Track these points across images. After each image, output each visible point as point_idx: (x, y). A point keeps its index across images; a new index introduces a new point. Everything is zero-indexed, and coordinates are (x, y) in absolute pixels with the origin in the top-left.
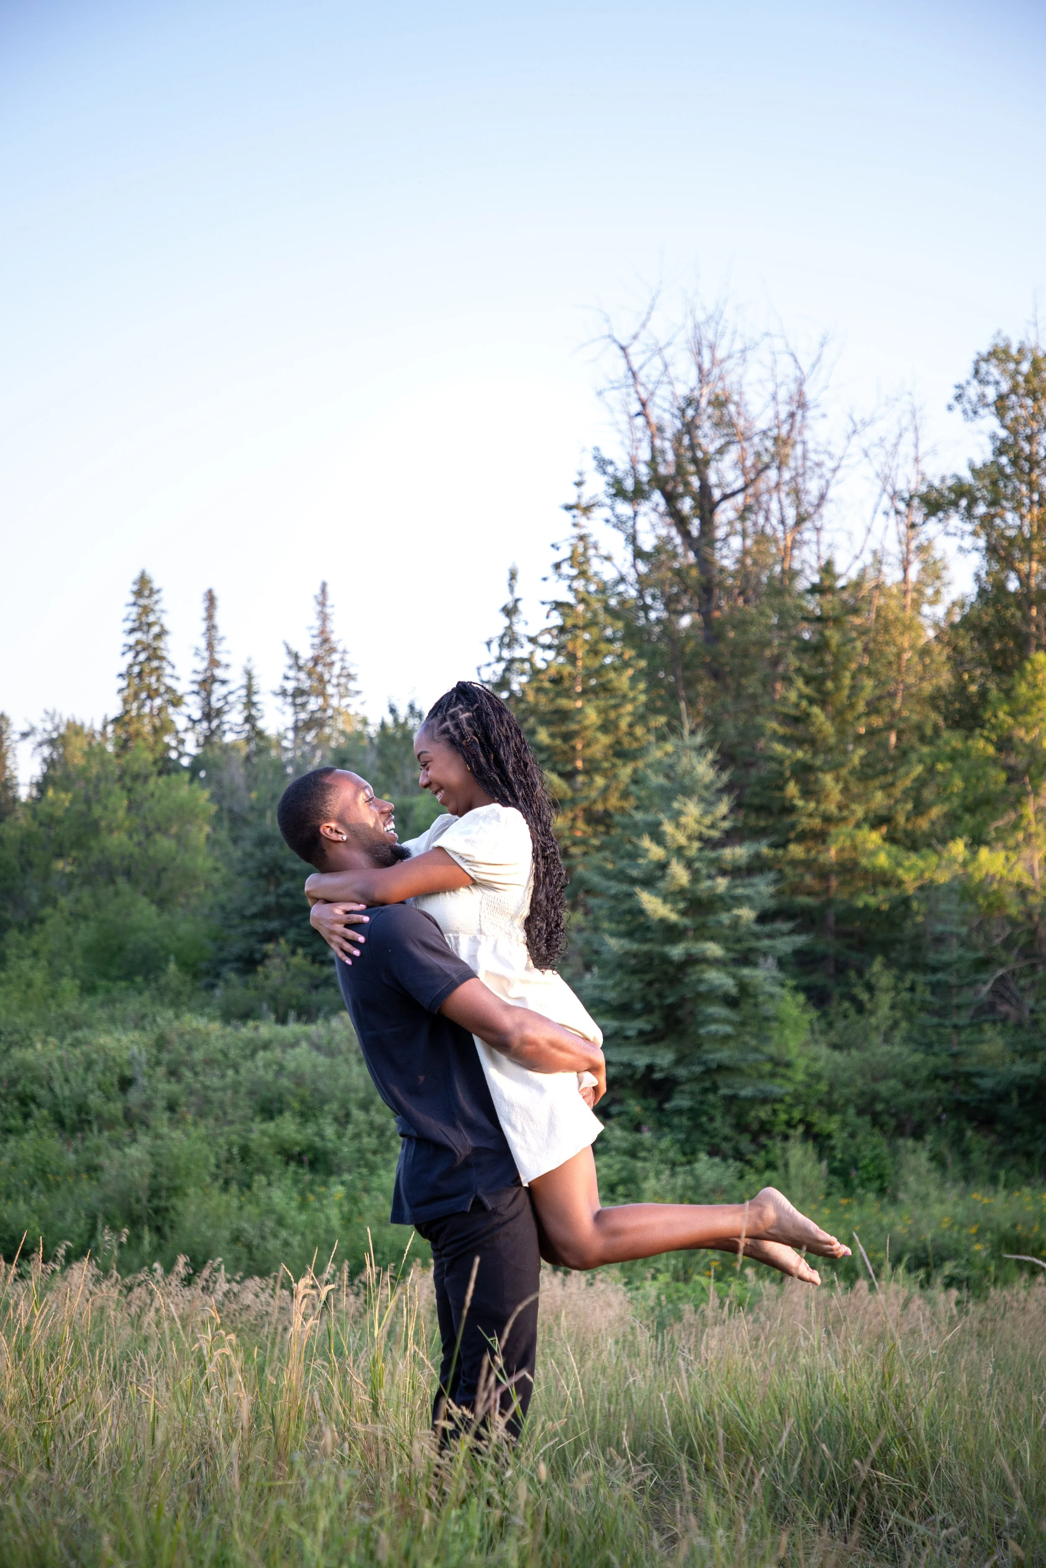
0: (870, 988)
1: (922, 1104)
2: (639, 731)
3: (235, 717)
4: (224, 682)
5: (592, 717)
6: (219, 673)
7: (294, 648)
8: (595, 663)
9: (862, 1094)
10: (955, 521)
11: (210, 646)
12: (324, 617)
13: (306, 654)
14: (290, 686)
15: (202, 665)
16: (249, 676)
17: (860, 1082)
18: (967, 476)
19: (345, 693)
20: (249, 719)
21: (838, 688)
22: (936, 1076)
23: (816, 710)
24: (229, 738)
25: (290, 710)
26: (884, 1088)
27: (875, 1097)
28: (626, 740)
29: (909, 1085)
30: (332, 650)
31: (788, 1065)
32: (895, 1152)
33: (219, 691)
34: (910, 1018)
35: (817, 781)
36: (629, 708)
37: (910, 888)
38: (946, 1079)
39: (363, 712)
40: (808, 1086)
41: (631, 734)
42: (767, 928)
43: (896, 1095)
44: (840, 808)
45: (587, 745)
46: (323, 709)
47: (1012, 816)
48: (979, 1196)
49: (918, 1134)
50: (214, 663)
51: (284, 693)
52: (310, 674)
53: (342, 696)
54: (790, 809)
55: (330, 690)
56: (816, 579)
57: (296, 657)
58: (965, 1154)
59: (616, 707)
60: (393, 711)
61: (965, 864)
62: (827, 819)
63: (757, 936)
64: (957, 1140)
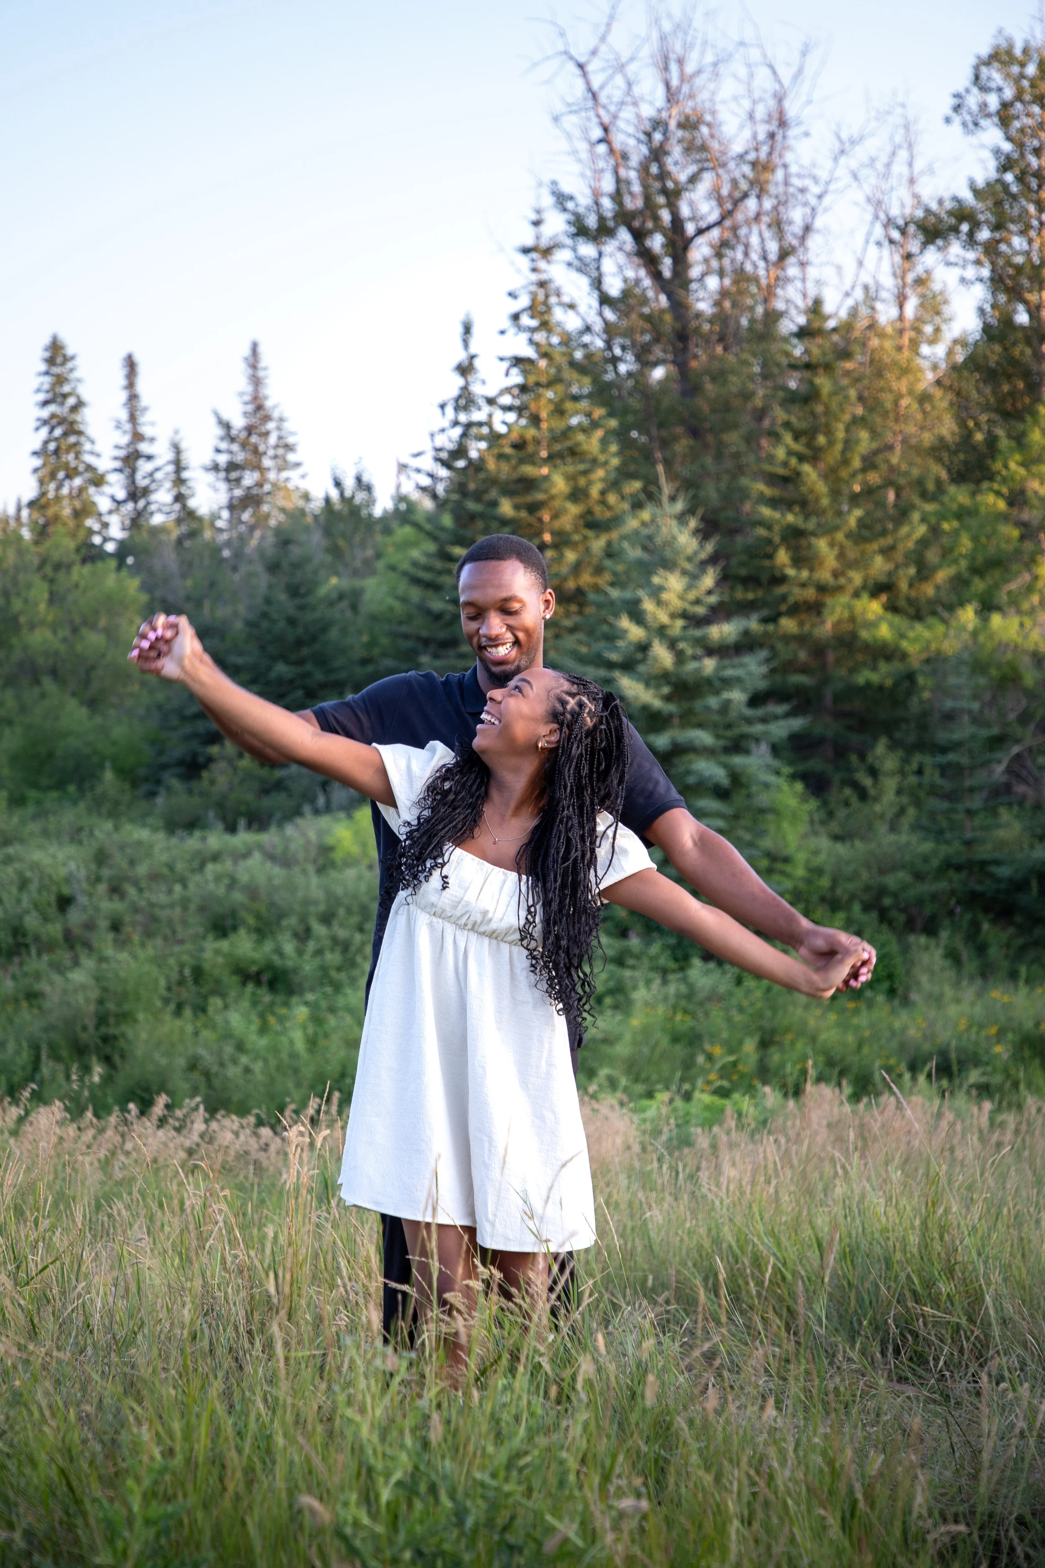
0: (874, 772)
1: (934, 897)
2: (612, 498)
3: (163, 496)
4: (149, 458)
5: (560, 484)
6: (144, 447)
7: (226, 416)
8: (559, 425)
9: (867, 888)
10: (956, 249)
11: (133, 419)
12: (256, 381)
13: (238, 422)
14: (223, 459)
15: (125, 439)
16: (177, 449)
17: (865, 875)
18: (967, 196)
19: (284, 465)
20: (179, 498)
21: (831, 443)
22: (949, 865)
23: (806, 468)
24: (157, 519)
25: (223, 486)
26: (892, 881)
27: (883, 891)
28: (598, 509)
29: (919, 876)
30: (267, 418)
31: (787, 860)
32: (906, 949)
33: (144, 467)
34: (918, 803)
35: (810, 546)
36: (600, 473)
37: (915, 663)
38: (959, 868)
39: (304, 485)
40: (809, 881)
41: (603, 502)
42: (760, 712)
43: (905, 887)
44: (836, 574)
45: (555, 516)
46: (260, 485)
47: (1027, 577)
48: (998, 995)
49: (931, 929)
50: (138, 437)
51: (216, 468)
52: (244, 445)
53: (280, 469)
54: (780, 579)
55: (267, 462)
56: (802, 320)
57: (227, 426)
58: (981, 949)
59: (585, 473)
60: (338, 484)
61: (975, 634)
62: (822, 589)
63: (749, 721)
64: (973, 935)
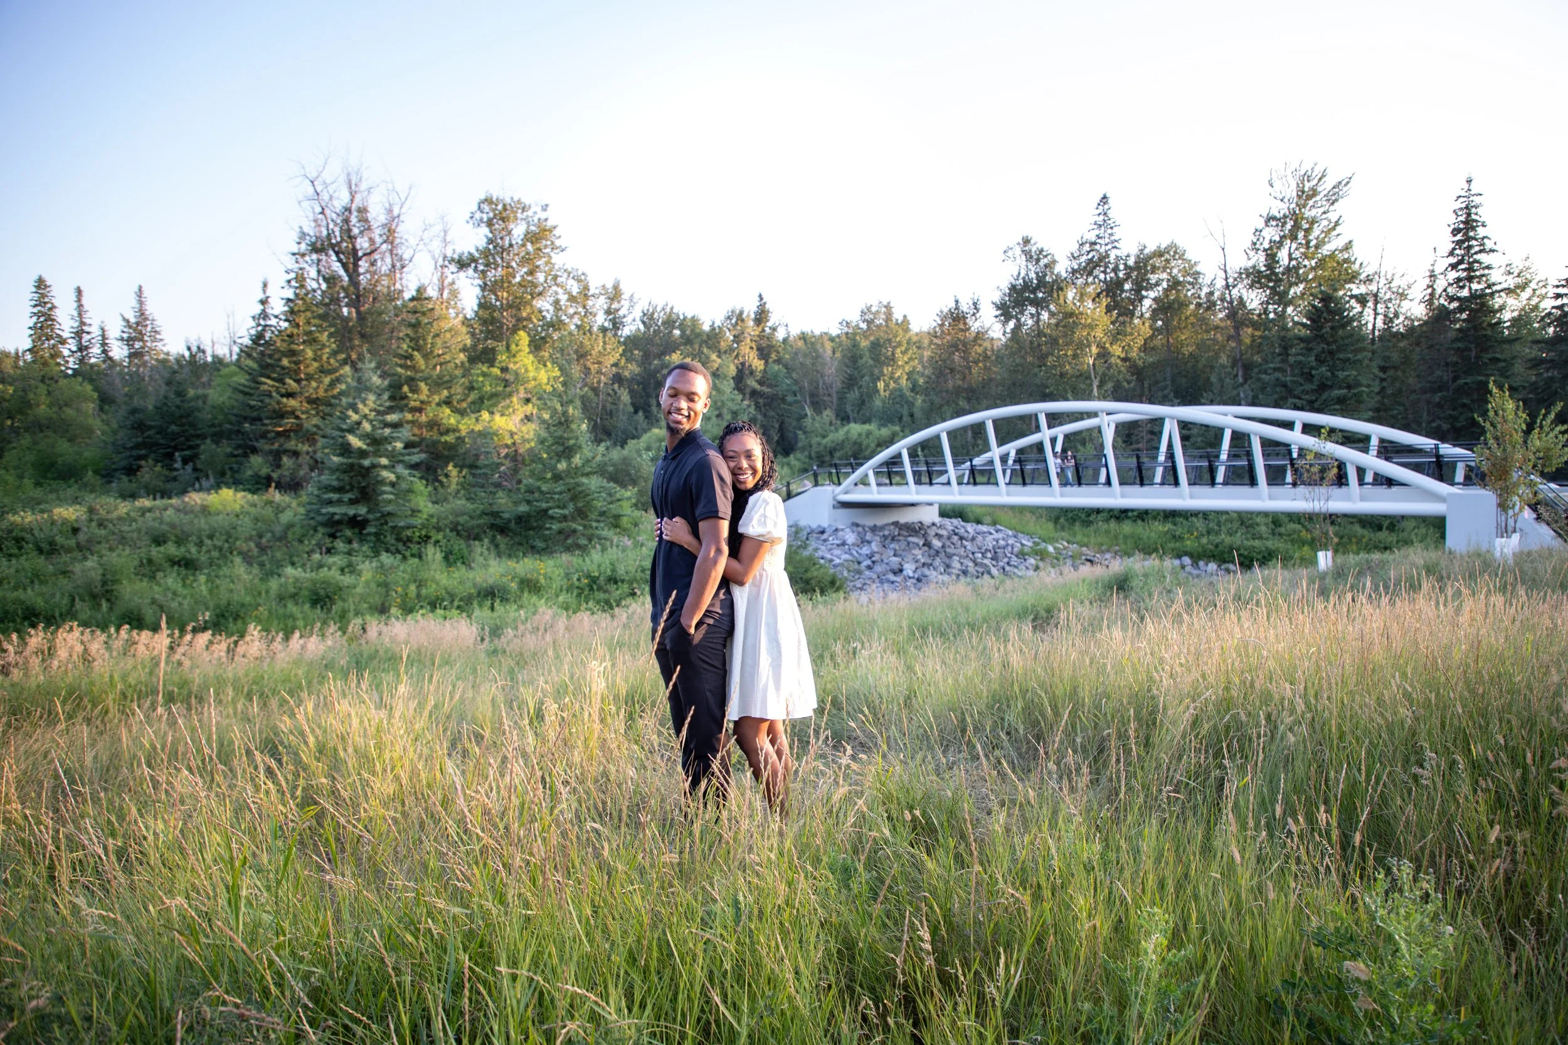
0: (447, 476)
1: (478, 526)
2: (332, 361)
3: (96, 350)
4: (88, 333)
5: (310, 354)
6: (86, 328)
7: (127, 317)
8: (307, 328)
9: (452, 523)
10: (470, 271)
11: (80, 315)
12: (141, 303)
13: (133, 320)
14: (125, 336)
15: (76, 324)
16: (103, 330)
17: (451, 517)
18: (473, 251)
19: (155, 340)
20: (104, 352)
21: (426, 344)
22: (484, 513)
23: (416, 353)
24: (93, 360)
25: (126, 347)
26: (461, 520)
27: (458, 524)
28: (325, 365)
29: (472, 518)
30: (146, 319)
31: (419, 511)
32: (469, 546)
33: (86, 337)
34: (464, 488)
35: (417, 386)
36: (327, 350)
37: (463, 433)
38: (487, 514)
39: (165, 349)
40: (427, 520)
41: (328, 362)
42: (407, 451)
43: (467, 522)
44: (428, 396)
45: (308, 366)
46: (143, 348)
47: (508, 401)
48: (512, 564)
49: (477, 538)
50: (83, 323)
51: (122, 339)
52: (135, 330)
53: (153, 342)
54: (406, 397)
55: (146, 338)
56: (414, 293)
57: (128, 321)
58: (497, 546)
59: (321, 349)
60: (189, 349)
61: (489, 422)
62: (422, 402)
63: (403, 455)
64: (492, 539)
